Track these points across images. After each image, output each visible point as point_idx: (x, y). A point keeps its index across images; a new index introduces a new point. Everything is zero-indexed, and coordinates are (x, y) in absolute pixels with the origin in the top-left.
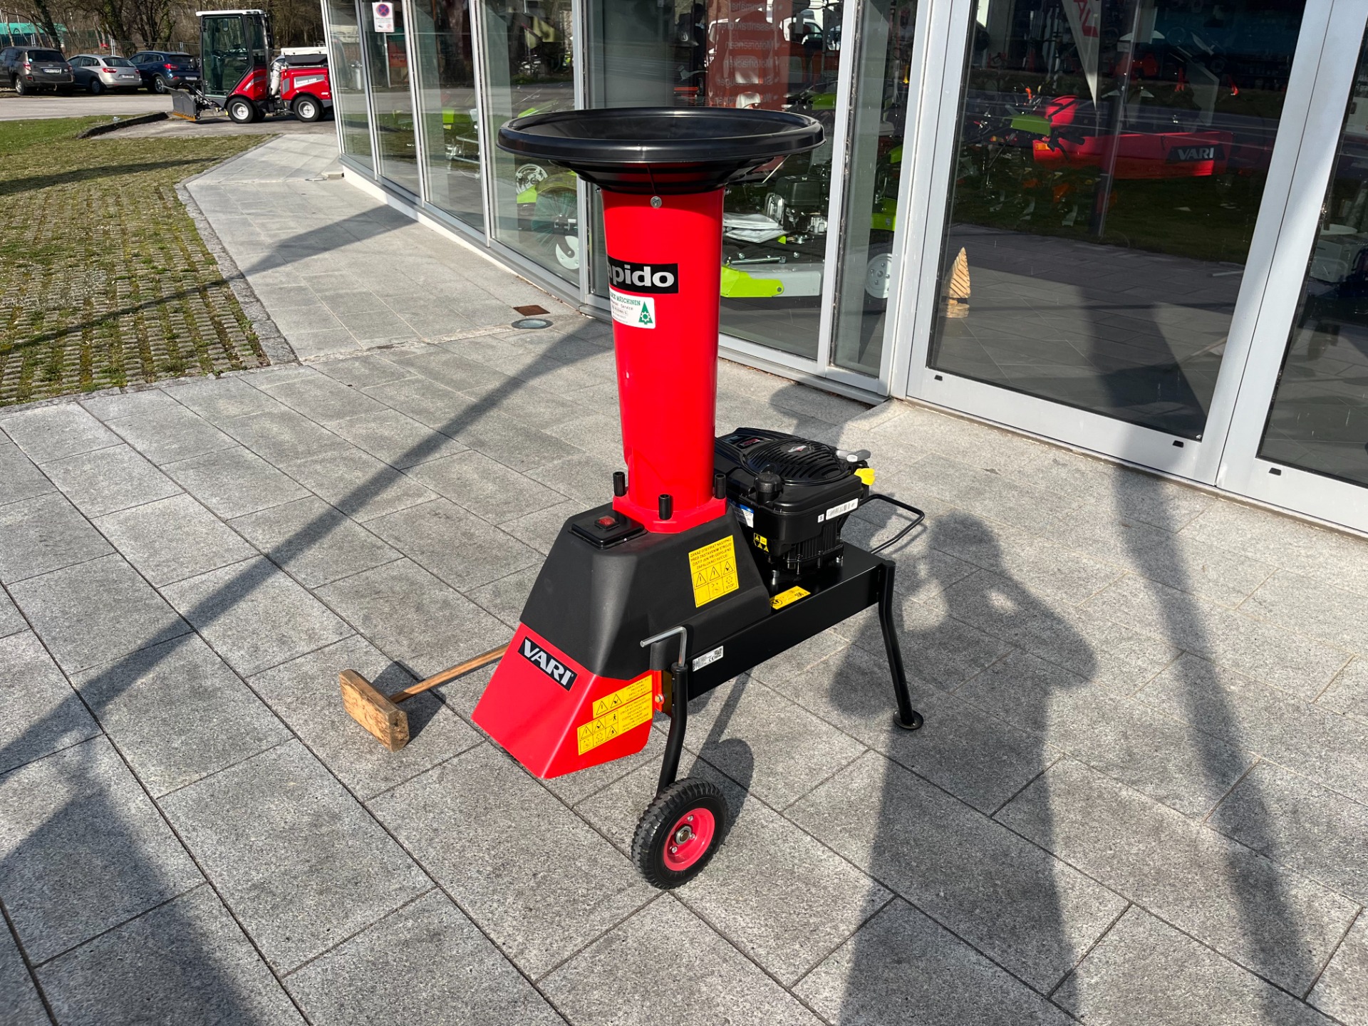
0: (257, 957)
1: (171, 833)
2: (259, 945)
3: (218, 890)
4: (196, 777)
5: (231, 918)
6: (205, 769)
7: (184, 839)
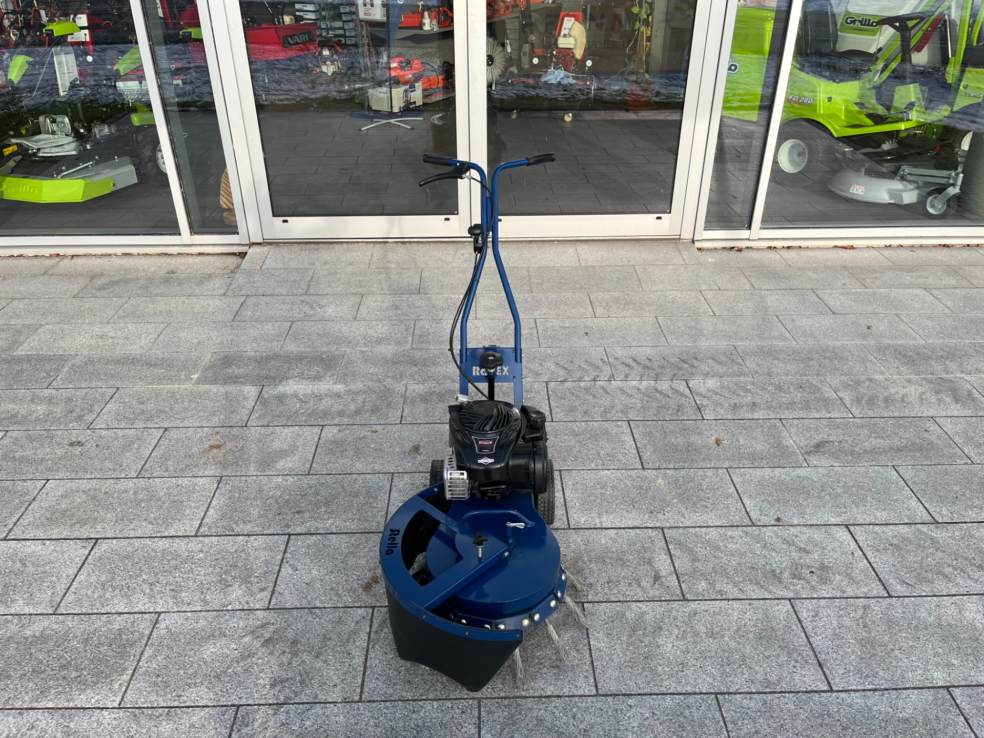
0: (332, 705)
1: (167, 710)
2: (322, 701)
3: (252, 703)
4: (126, 677)
5: (285, 706)
6: (125, 669)
7: (182, 705)
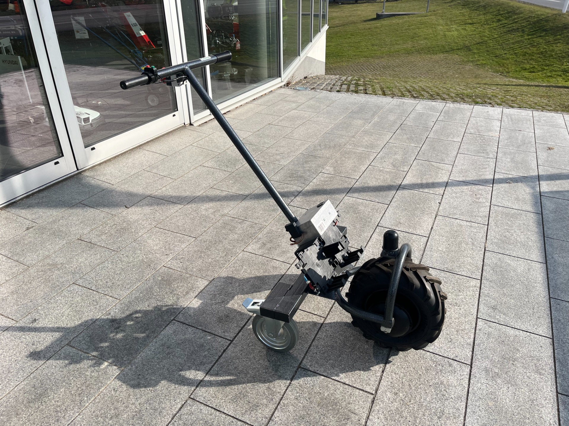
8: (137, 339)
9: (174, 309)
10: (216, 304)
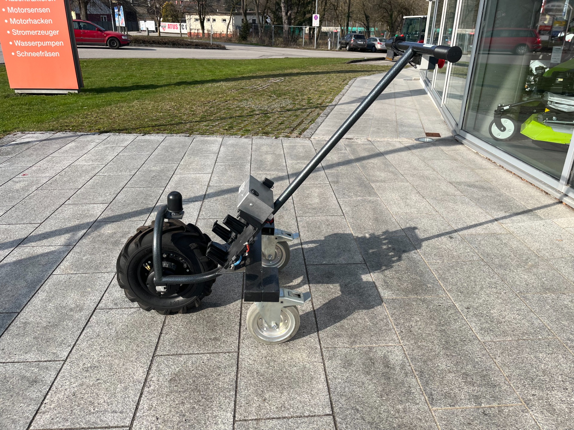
3: (17, 317)
4: (72, 272)
6: (78, 271)
8: (372, 248)
9: (376, 270)
10: (349, 283)
